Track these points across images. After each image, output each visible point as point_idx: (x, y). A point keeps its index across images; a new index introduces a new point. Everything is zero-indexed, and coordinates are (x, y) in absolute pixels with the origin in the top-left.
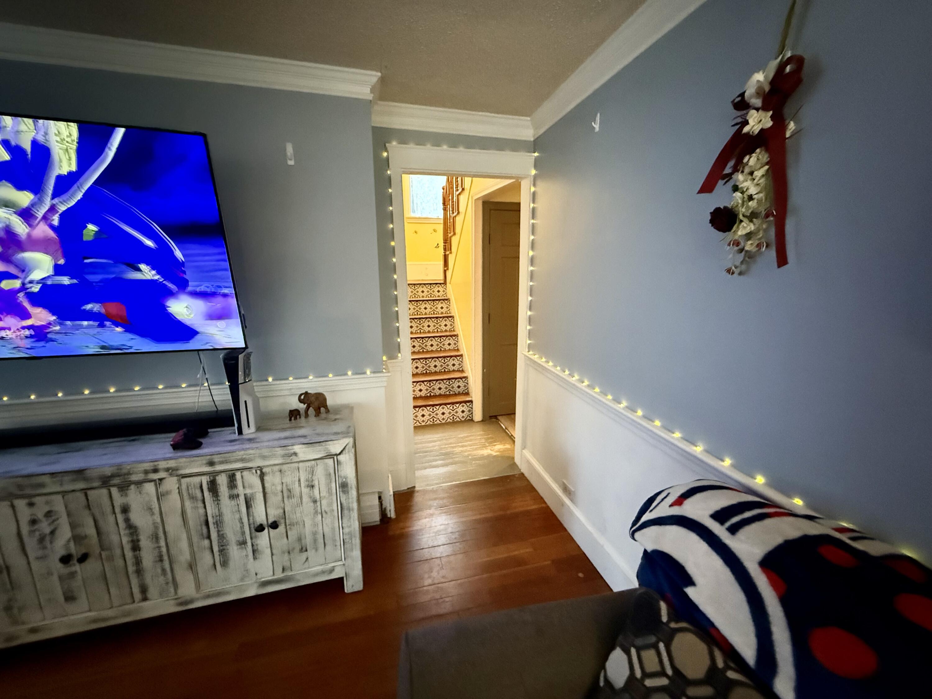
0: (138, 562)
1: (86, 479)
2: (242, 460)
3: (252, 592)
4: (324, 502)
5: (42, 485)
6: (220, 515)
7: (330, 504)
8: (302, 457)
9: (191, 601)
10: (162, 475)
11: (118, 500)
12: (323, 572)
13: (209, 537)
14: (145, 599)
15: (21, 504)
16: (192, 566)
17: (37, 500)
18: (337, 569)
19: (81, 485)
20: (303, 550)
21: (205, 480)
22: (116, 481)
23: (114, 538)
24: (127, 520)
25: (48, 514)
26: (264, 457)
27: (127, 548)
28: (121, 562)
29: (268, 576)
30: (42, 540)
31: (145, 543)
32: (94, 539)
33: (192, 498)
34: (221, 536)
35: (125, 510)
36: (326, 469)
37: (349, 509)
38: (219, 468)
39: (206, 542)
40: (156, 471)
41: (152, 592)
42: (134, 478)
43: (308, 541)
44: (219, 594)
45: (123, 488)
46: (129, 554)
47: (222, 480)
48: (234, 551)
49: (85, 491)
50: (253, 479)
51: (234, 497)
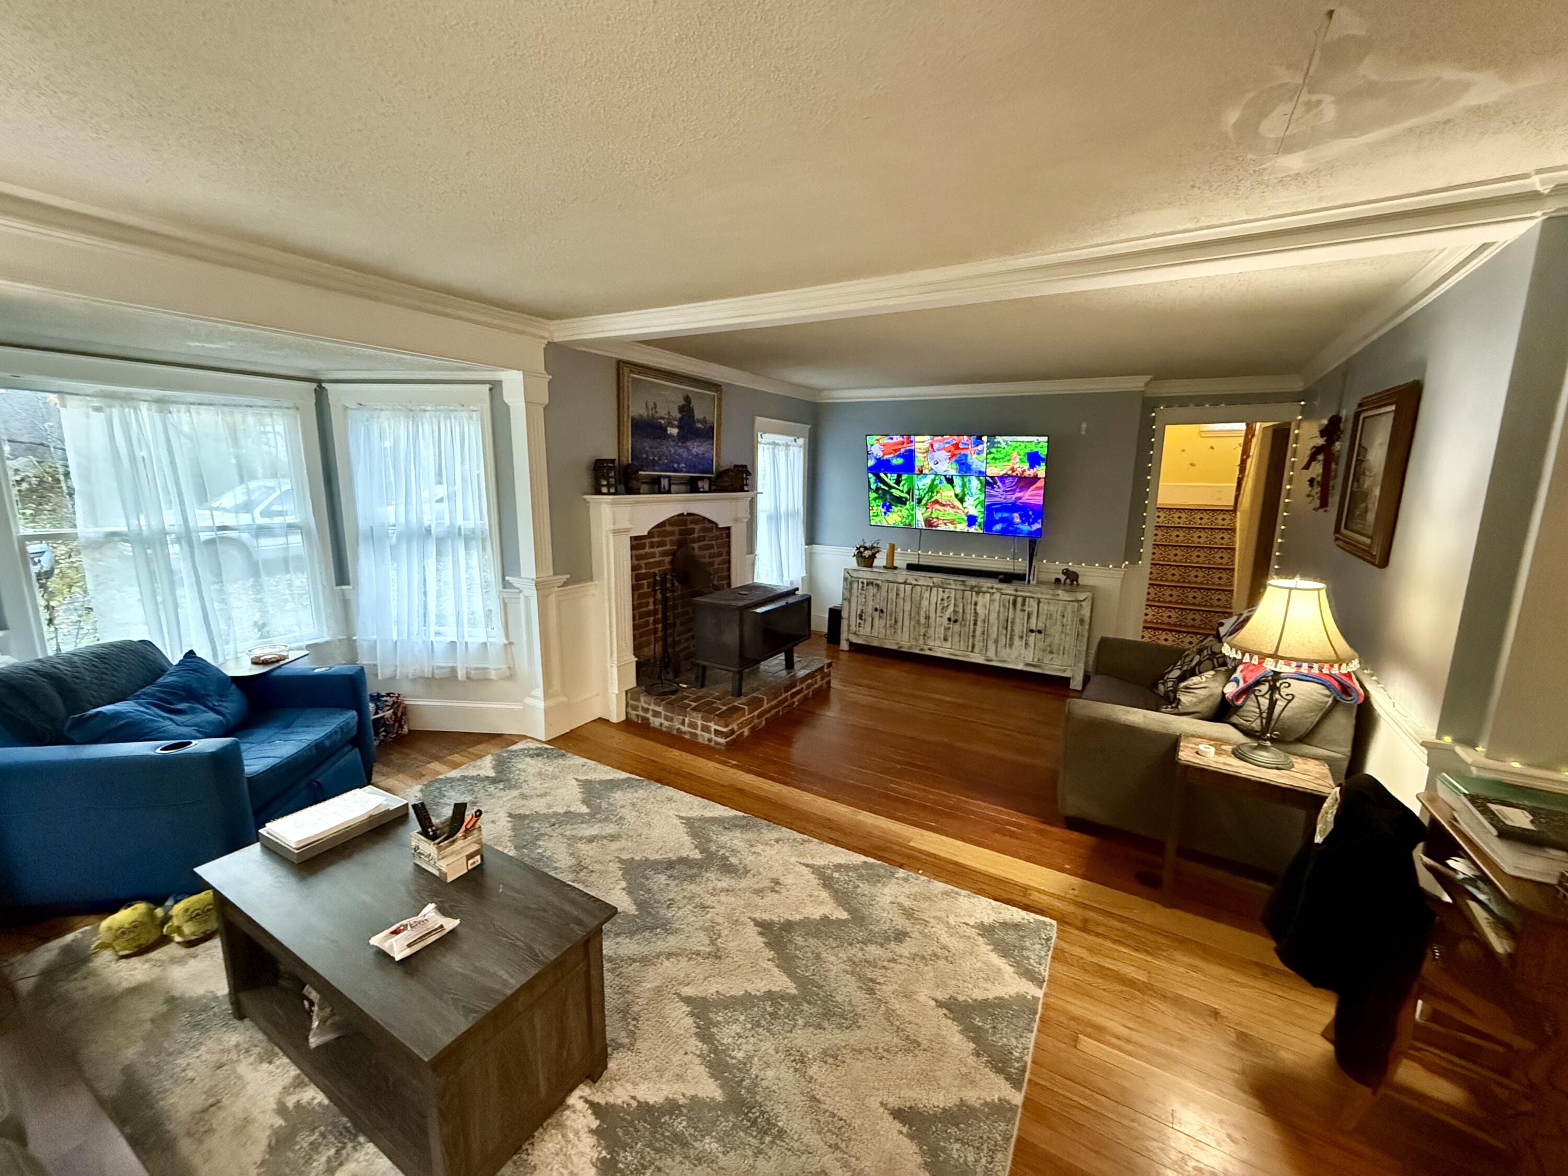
0: (974, 631)
1: (965, 585)
2: (1030, 592)
3: (1020, 667)
4: (1068, 627)
5: (950, 584)
6: (1014, 618)
7: (1071, 630)
8: (1061, 597)
9: (991, 661)
10: (994, 591)
11: (974, 599)
12: (1059, 670)
13: (1006, 629)
14: (972, 651)
15: (941, 590)
16: (996, 642)
17: (947, 590)
18: (1068, 671)
19: (962, 588)
20: (1051, 652)
21: (1012, 598)
22: (976, 589)
23: (968, 616)
24: (975, 609)
25: (948, 597)
26: (1042, 593)
27: (972, 622)
28: (967, 629)
29: (1030, 660)
30: (943, 609)
31: (979, 623)
32: (961, 615)
33: (1004, 606)
34: (1012, 630)
35: (976, 604)
36: (1073, 608)
37: (1082, 636)
38: (1019, 593)
39: (1004, 632)
40: (992, 588)
41: (977, 649)
42: (984, 589)
43: (1055, 648)
44: (1004, 661)
45: (978, 593)
46: (972, 626)
47: (1020, 600)
48: (1016, 639)
49: (964, 591)
50: (1034, 604)
51: (1023, 611)
